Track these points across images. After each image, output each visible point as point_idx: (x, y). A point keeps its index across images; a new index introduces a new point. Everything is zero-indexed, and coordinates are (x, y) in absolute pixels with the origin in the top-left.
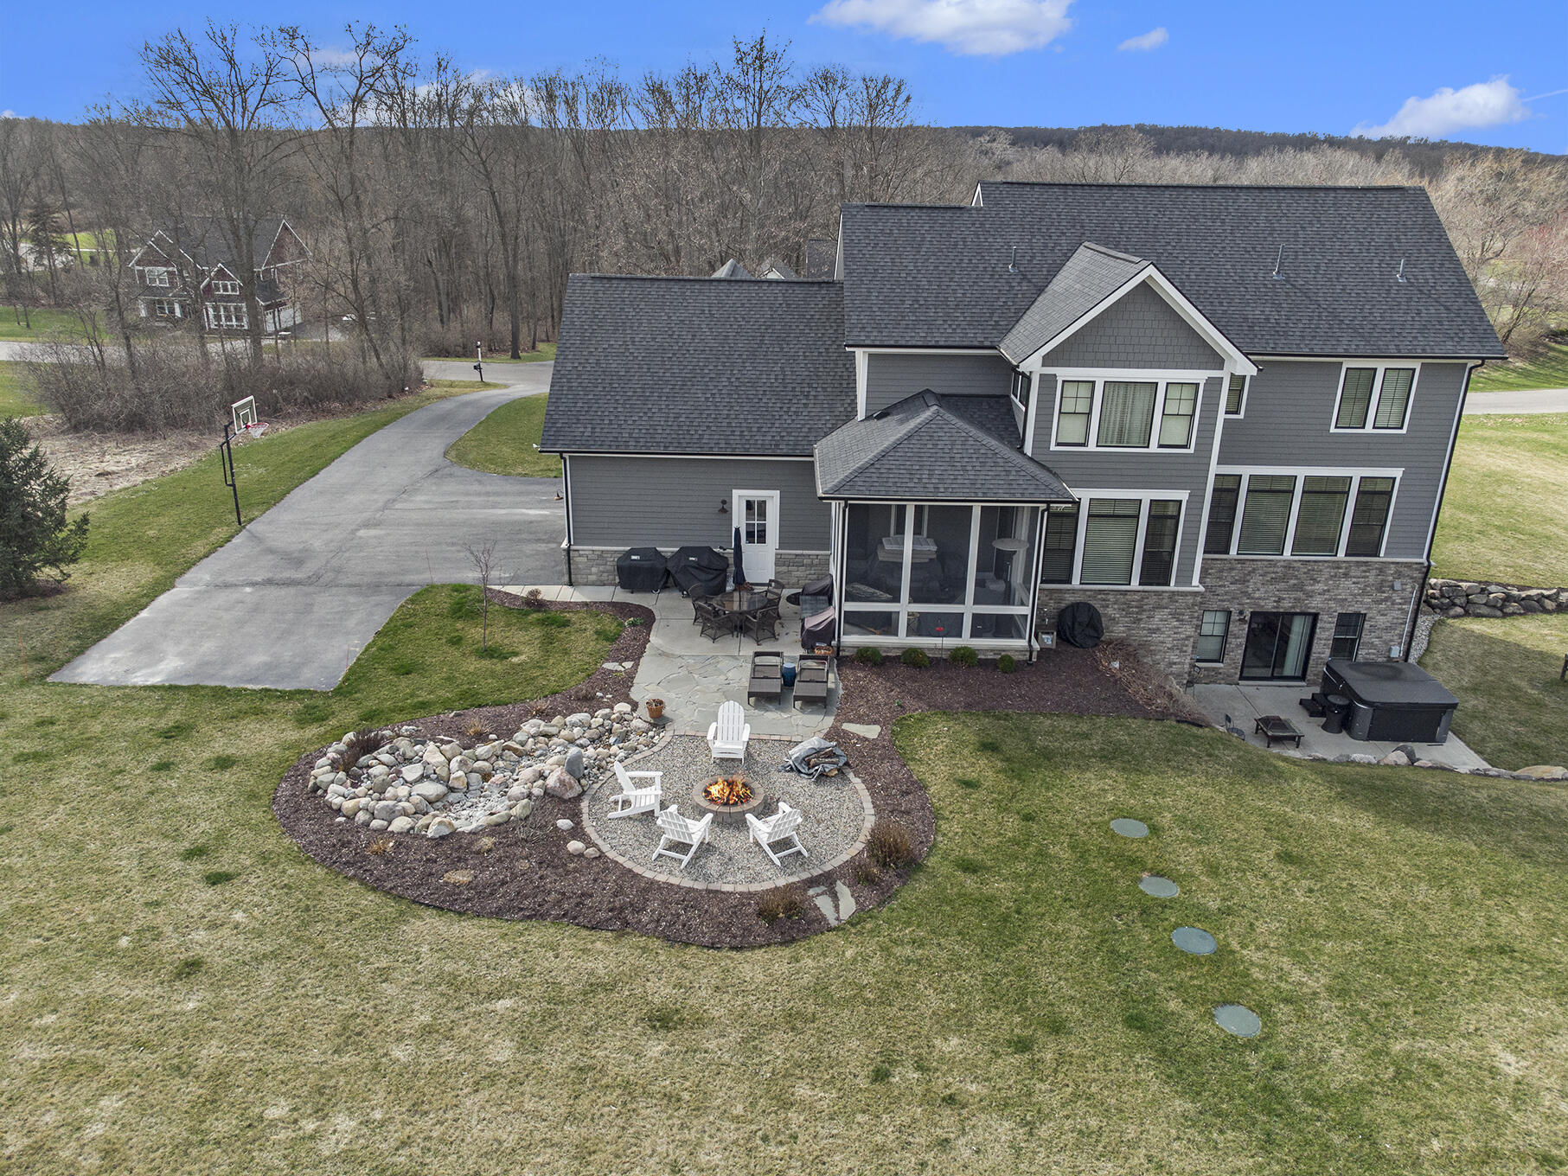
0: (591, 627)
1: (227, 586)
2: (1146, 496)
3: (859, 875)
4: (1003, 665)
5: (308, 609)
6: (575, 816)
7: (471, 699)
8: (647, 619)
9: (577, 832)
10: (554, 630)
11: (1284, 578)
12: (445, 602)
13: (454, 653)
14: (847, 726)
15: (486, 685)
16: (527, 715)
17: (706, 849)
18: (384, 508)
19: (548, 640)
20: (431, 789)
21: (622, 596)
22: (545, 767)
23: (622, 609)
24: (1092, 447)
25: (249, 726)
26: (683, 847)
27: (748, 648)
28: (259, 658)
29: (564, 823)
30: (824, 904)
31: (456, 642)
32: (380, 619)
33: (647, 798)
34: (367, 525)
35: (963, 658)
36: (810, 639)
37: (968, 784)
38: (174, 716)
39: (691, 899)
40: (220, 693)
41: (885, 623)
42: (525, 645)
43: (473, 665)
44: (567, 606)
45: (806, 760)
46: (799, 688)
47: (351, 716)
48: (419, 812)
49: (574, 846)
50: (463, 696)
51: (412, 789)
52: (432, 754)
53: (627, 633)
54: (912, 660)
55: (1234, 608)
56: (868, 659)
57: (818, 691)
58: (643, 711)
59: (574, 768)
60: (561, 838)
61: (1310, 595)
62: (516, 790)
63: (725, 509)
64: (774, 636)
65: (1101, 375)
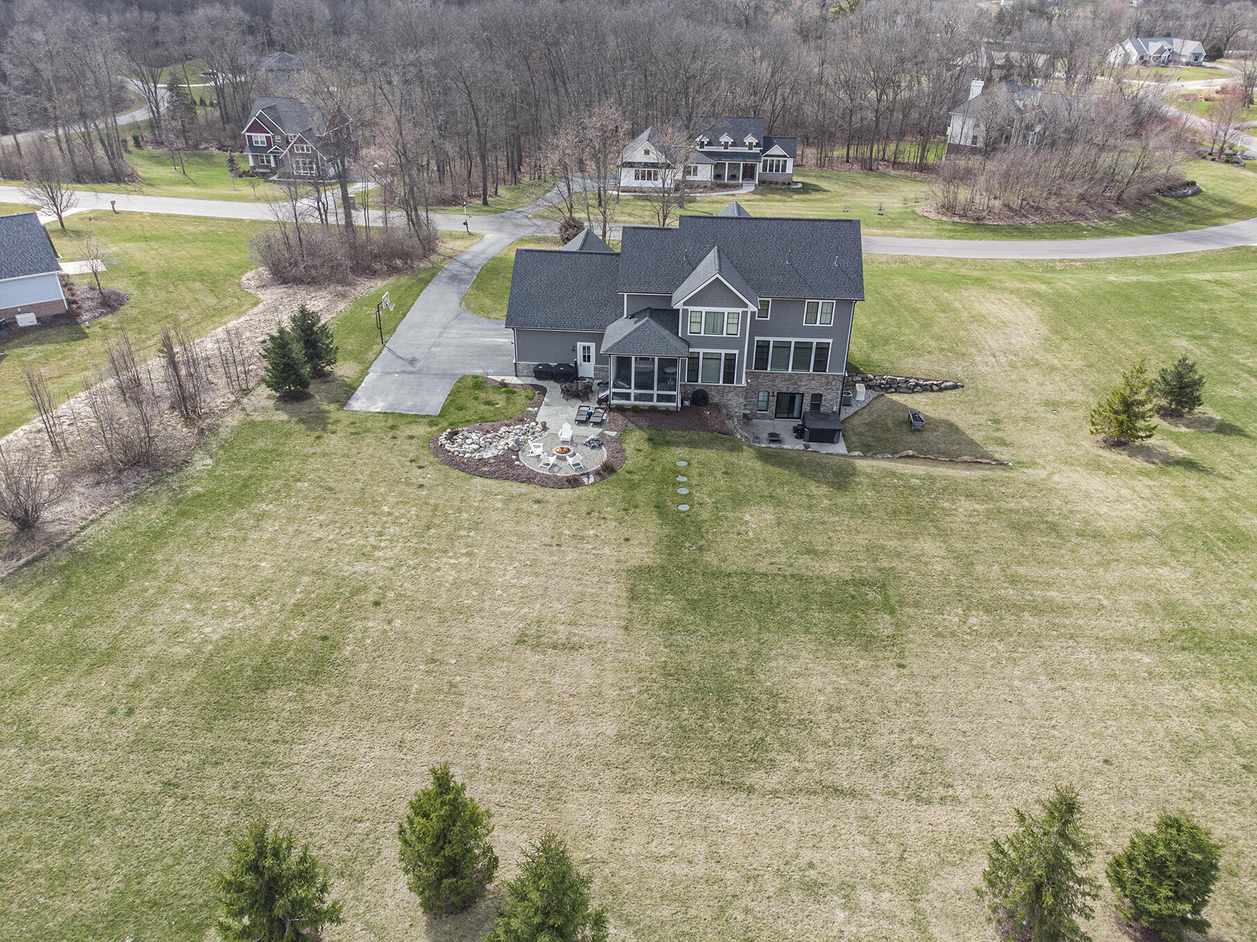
0: (524, 394)
1: (388, 373)
2: (723, 352)
3: (597, 473)
4: (667, 412)
5: (421, 384)
6: (517, 455)
7: (483, 419)
8: (543, 391)
9: (518, 459)
10: (510, 395)
11: (789, 380)
12: (470, 383)
13: (476, 404)
14: (606, 432)
15: (488, 415)
16: (502, 425)
17: (554, 465)
18: (440, 337)
19: (508, 399)
20: (476, 447)
21: (536, 382)
22: (508, 441)
23: (535, 387)
24: (702, 334)
25: (414, 427)
26: (548, 465)
27: (579, 403)
28: (410, 403)
29: (514, 457)
30: (585, 480)
31: (476, 399)
32: (448, 390)
33: (538, 451)
34: (434, 345)
35: (653, 409)
36: (600, 401)
37: (639, 450)
38: (390, 423)
39: (548, 477)
40: (401, 415)
41: (627, 396)
42: (500, 400)
43: (483, 407)
44: (515, 385)
45: (589, 442)
46: (592, 419)
47: (445, 424)
48: (472, 453)
49: (517, 463)
50: (481, 418)
51: (469, 447)
52: (474, 436)
53: (536, 397)
54: (635, 409)
55: (771, 391)
56: (620, 409)
57: (599, 420)
58: (540, 425)
59: (517, 441)
60: (513, 461)
61: (800, 386)
62: (500, 447)
63: (574, 350)
64: (588, 400)
65: (704, 309)
